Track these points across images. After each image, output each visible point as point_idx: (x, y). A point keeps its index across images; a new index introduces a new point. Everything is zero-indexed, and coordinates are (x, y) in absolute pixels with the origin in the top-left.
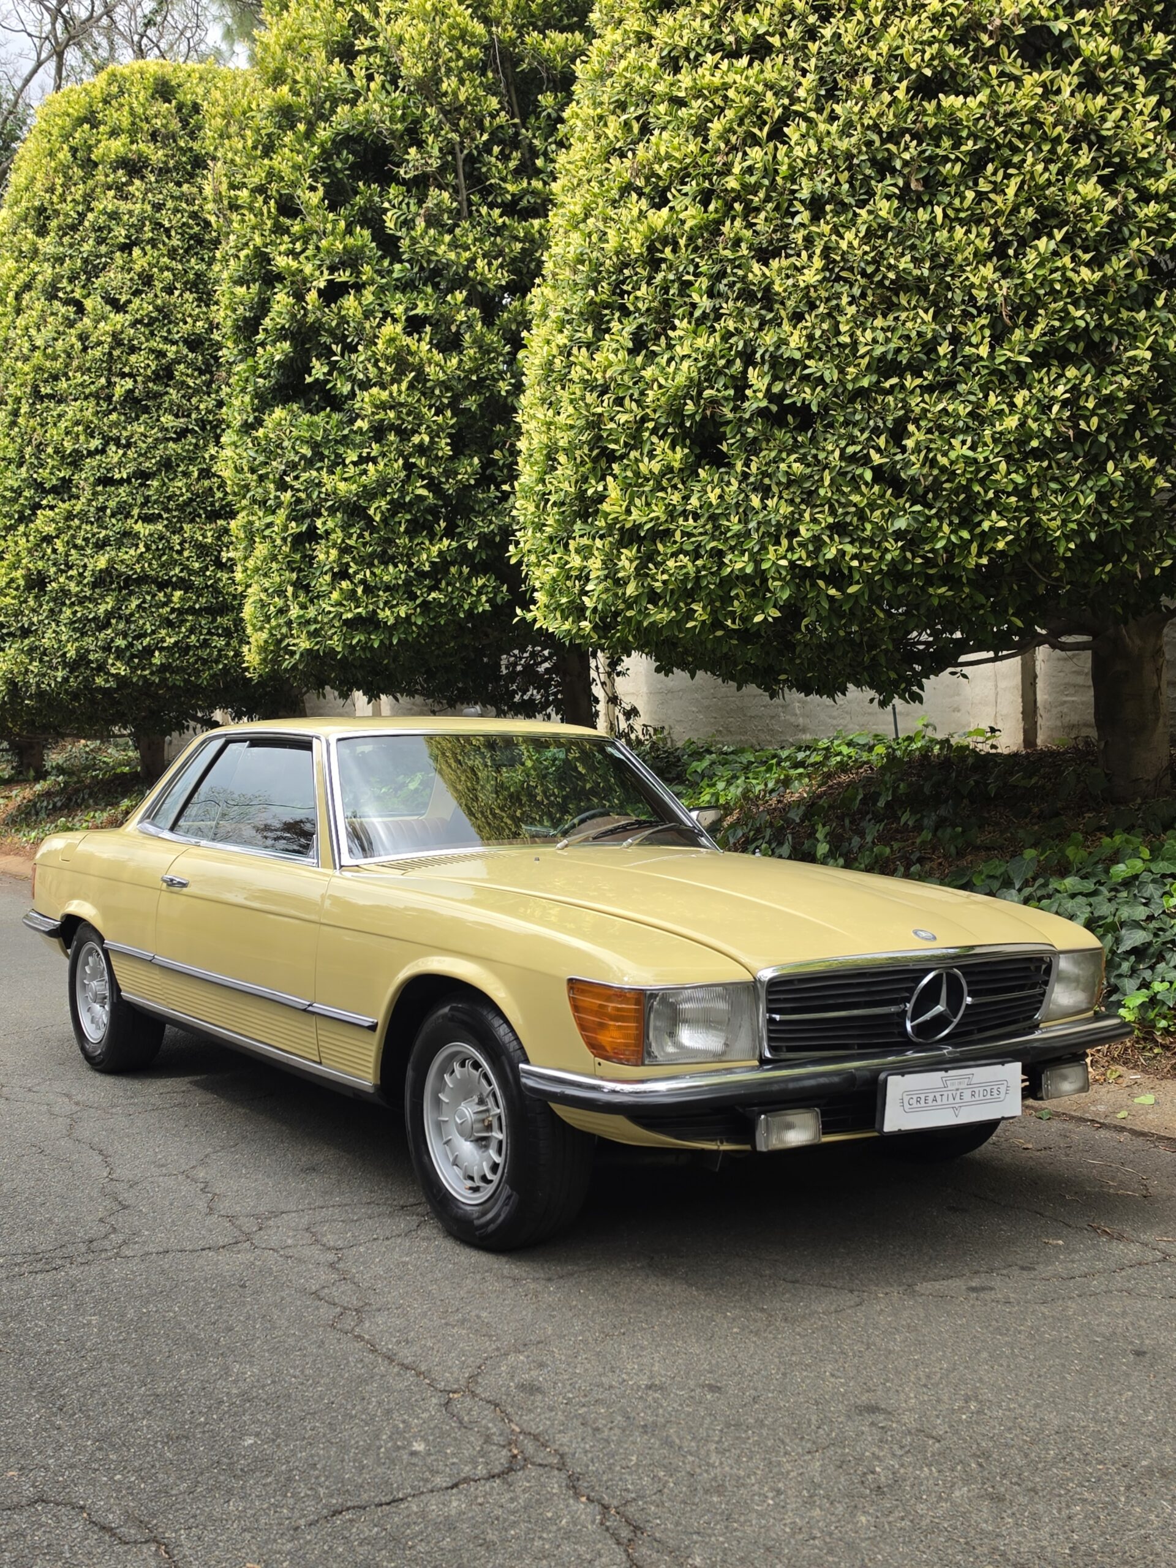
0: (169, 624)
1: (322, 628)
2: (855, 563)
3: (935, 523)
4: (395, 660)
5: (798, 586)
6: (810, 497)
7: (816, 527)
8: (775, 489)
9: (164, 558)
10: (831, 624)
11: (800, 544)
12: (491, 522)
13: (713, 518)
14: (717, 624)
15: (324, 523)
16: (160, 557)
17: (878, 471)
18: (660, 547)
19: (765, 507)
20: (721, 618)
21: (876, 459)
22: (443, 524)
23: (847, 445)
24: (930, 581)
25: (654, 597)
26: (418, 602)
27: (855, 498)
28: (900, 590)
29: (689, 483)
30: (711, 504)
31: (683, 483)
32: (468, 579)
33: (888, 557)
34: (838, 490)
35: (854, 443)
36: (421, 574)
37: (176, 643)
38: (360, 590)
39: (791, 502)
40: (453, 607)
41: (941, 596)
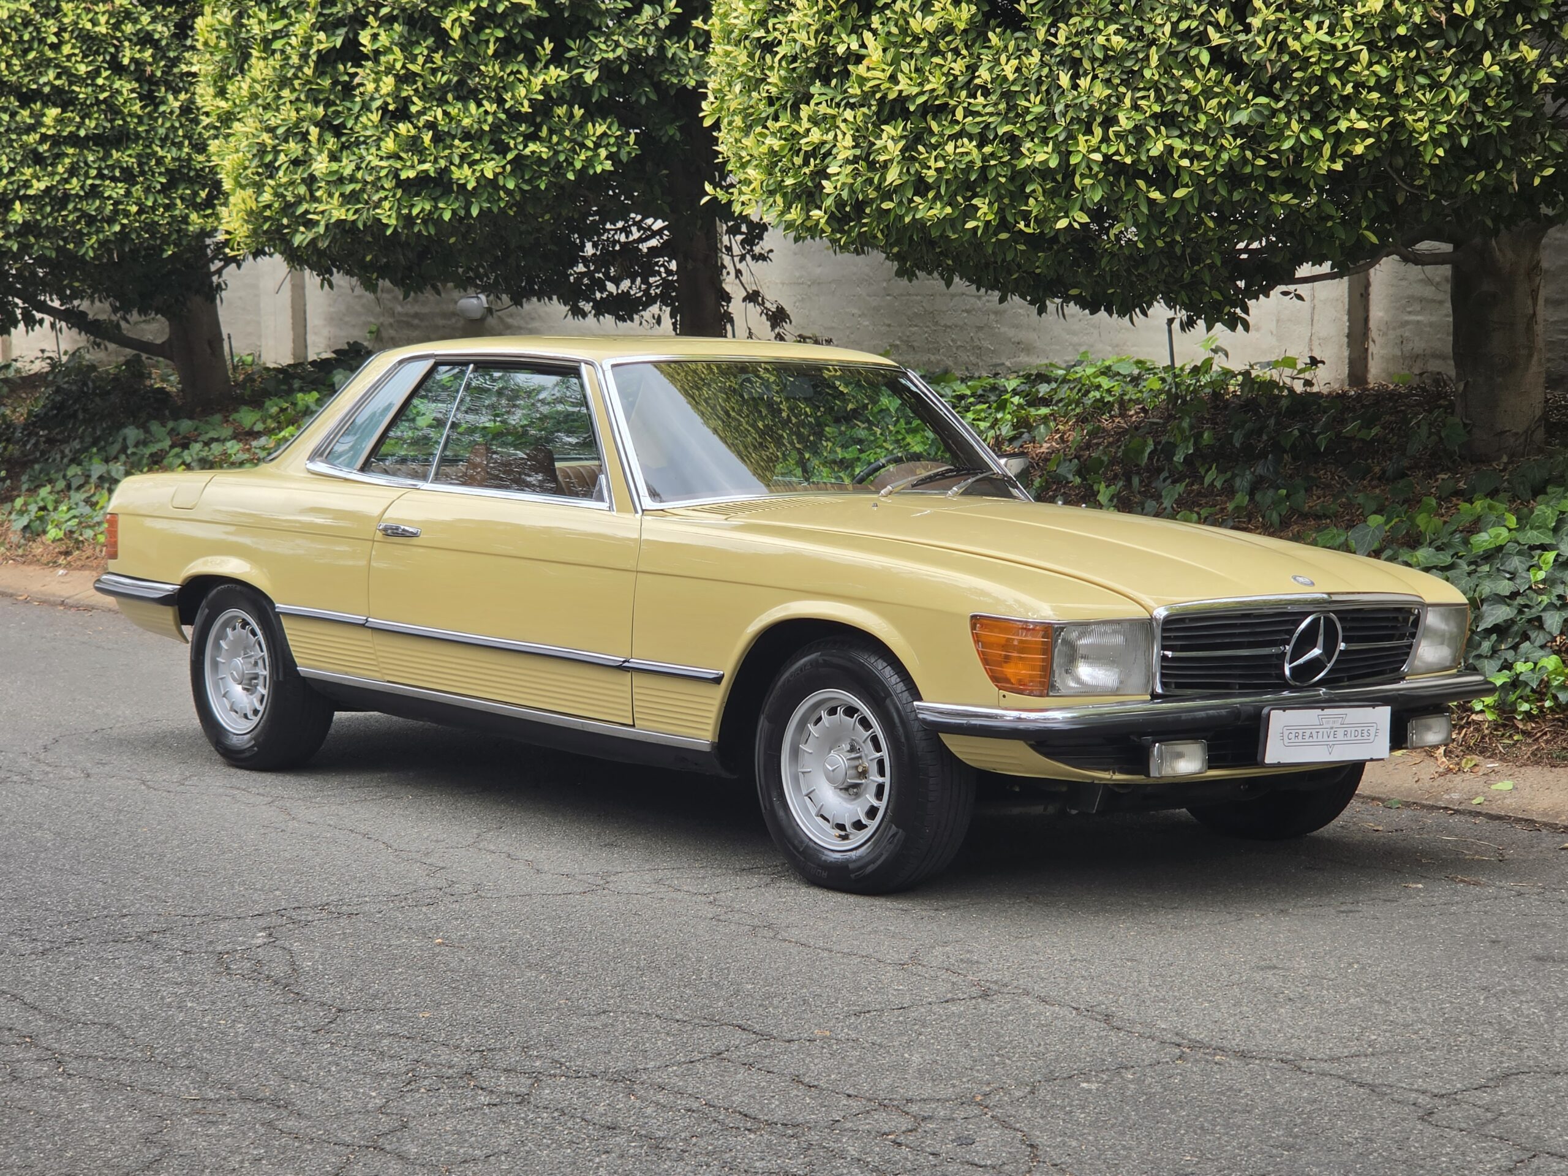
0: (37, 159)
1: (363, 190)
2: (1185, 163)
3: (1283, 118)
4: (465, 237)
5: (1112, 184)
6: (1131, 78)
7: (1139, 117)
8: (1087, 65)
9: (31, 56)
10: (1150, 232)
11: (1118, 135)
12: (617, 44)
13: (1008, 95)
14: (1004, 224)
15: (375, 37)
16: (25, 52)
17: (1216, 53)
18: (934, 126)
19: (1075, 87)
20: (1010, 219)
21: (1215, 38)
22: (549, 46)
23: (1180, 19)
24: (1271, 186)
25: (921, 187)
26: (510, 156)
27: (1188, 83)
28: (1236, 196)
29: (976, 49)
30: (1005, 79)
31: (967, 47)
32: (581, 126)
33: (1225, 156)
34: (1166, 72)
35: (1188, 17)
36: (515, 116)
37: (48, 189)
38: (427, 137)
39: (1107, 82)
40: (559, 165)
41: (1284, 205)
